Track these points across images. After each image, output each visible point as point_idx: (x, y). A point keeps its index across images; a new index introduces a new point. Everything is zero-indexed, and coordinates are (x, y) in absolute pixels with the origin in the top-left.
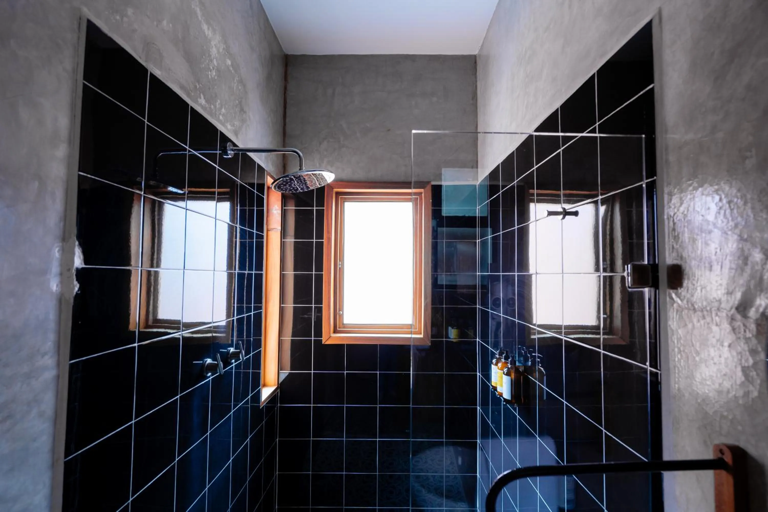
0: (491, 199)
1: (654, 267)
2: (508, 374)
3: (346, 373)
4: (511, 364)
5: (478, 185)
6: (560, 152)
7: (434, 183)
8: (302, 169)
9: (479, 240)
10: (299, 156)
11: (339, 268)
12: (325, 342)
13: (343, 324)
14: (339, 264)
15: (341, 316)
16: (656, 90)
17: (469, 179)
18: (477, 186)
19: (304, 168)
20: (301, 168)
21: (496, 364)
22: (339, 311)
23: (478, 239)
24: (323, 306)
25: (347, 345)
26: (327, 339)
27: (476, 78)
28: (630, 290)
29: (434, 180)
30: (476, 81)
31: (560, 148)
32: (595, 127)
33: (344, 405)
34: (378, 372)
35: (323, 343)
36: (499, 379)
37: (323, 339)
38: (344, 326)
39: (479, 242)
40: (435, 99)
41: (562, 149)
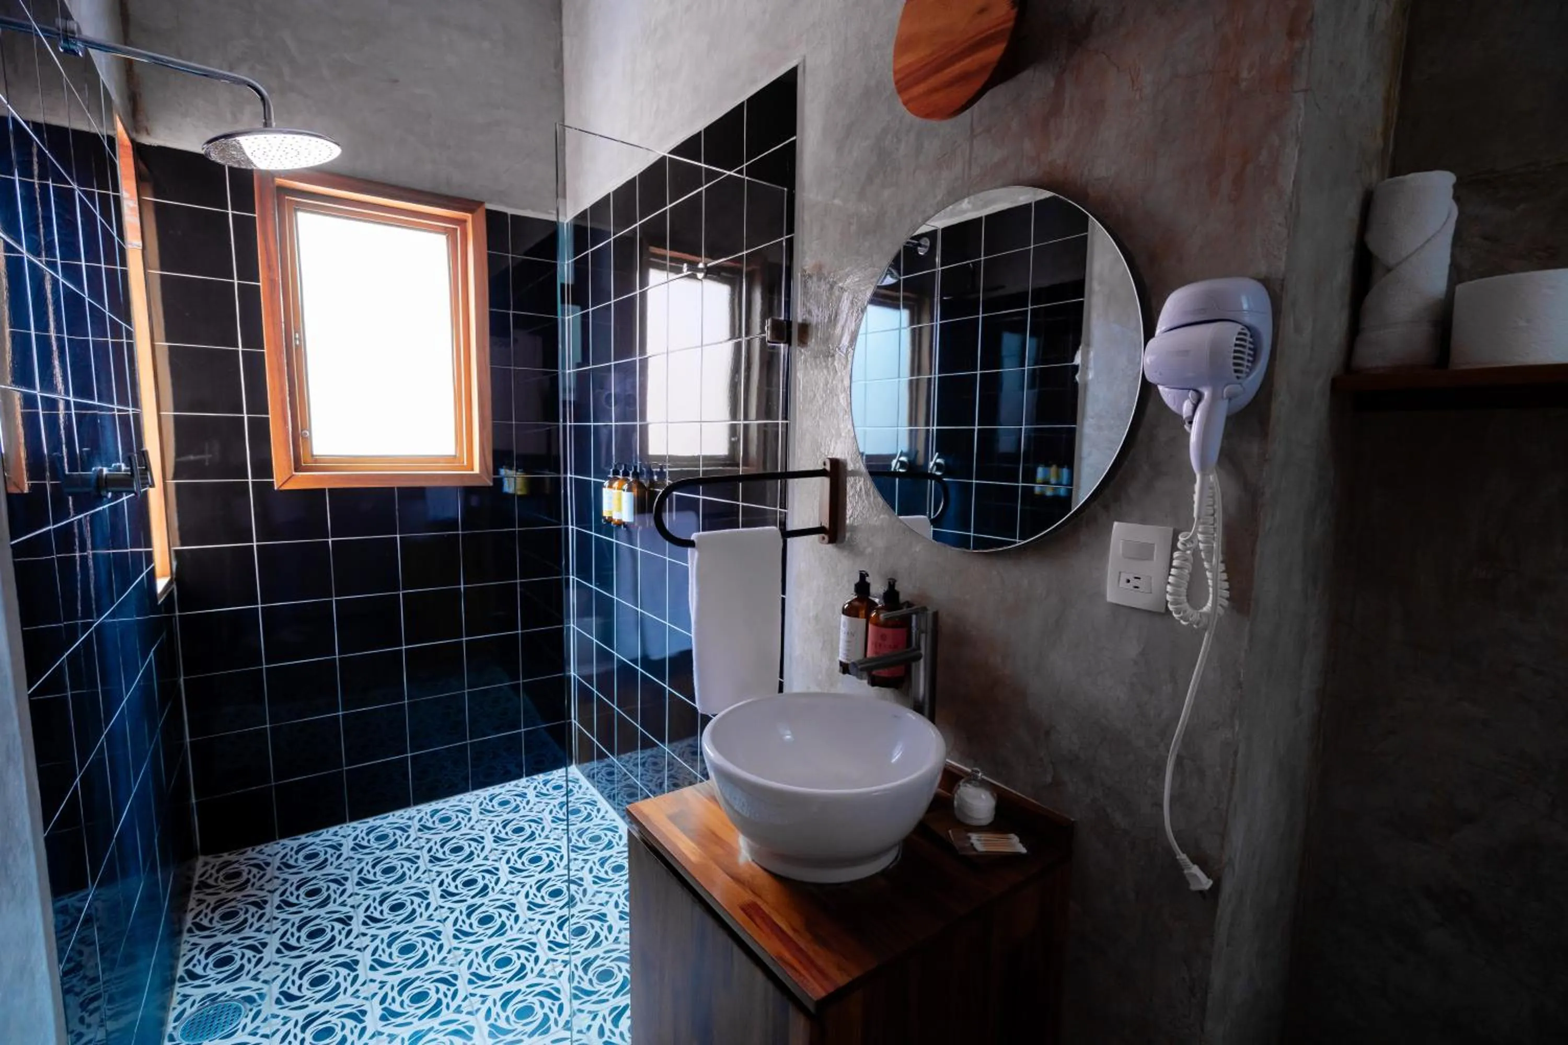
0: (593, 249)
1: (789, 323)
2: (629, 490)
3: (332, 541)
4: (633, 477)
5: (567, 224)
6: (701, 191)
7: (489, 206)
8: (271, 125)
9: (571, 317)
10: (263, 98)
11: (296, 345)
12: (281, 486)
13: (312, 456)
14: (295, 339)
15: (308, 440)
16: (798, 143)
17: (550, 211)
18: (565, 225)
19: (274, 124)
20: (268, 122)
21: (610, 486)
22: (302, 430)
23: (568, 315)
24: (270, 416)
25: (330, 490)
26: (285, 479)
27: (561, 27)
28: (769, 344)
29: (490, 202)
30: (561, 35)
31: (702, 186)
32: (743, 169)
33: (330, 599)
34: (398, 536)
35: (276, 488)
36: (615, 502)
37: (274, 480)
38: (315, 459)
39: (569, 320)
40: (486, 45)
41: (705, 187)
